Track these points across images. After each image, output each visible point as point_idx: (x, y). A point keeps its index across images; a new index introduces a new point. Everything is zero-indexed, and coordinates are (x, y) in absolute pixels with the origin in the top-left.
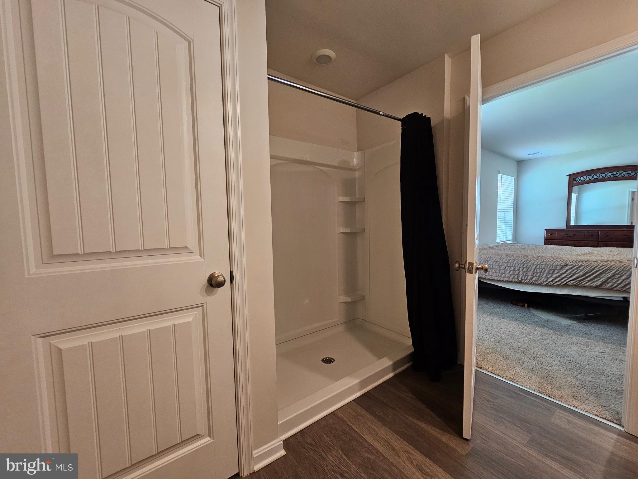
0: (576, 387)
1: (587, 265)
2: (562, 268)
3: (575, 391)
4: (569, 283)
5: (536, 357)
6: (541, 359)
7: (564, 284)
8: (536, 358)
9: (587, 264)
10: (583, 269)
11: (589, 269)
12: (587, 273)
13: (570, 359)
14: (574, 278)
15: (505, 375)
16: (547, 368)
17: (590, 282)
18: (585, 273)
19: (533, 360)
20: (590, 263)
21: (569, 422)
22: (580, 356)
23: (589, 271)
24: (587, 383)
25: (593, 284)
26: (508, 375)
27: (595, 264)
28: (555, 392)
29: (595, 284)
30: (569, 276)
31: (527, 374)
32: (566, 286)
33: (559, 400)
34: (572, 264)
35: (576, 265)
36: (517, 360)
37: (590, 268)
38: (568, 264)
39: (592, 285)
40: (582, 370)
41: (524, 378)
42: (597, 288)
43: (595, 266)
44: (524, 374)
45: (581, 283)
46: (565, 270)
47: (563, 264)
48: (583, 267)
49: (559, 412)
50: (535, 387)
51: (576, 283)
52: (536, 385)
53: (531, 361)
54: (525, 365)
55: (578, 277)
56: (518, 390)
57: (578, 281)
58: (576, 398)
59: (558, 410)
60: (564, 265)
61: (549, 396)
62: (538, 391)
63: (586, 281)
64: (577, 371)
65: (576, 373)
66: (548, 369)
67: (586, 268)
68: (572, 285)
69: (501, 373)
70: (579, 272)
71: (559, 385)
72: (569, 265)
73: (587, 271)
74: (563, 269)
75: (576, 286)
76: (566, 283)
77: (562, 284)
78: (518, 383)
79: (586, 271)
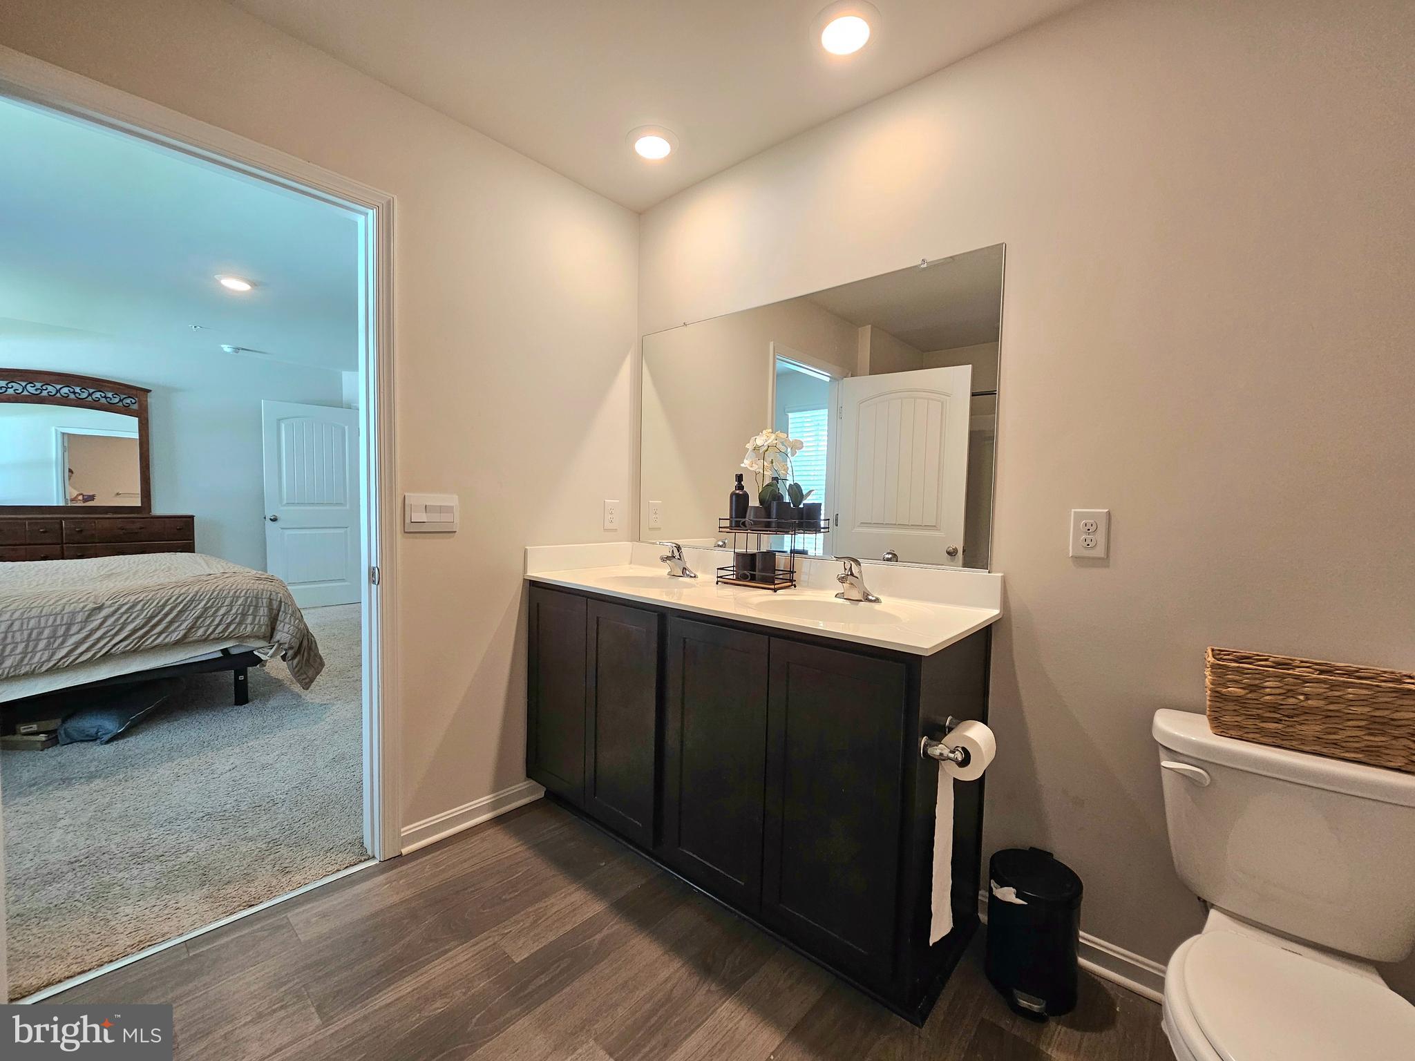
0: (267, 853)
1: (149, 600)
2: (89, 616)
3: (274, 862)
4: (114, 650)
5: (134, 855)
6: (151, 850)
7: (101, 656)
8: (139, 858)
9: (146, 596)
10: (142, 610)
11: (155, 606)
12: (152, 617)
13: (202, 814)
14: (126, 634)
15: (119, 948)
16: (184, 858)
17: (164, 635)
18: (149, 618)
19: (140, 866)
20: (153, 593)
21: (324, 915)
22: (209, 797)
23: (157, 611)
24: (275, 834)
25: (169, 637)
26: (124, 941)
27: (166, 594)
28: (250, 889)
29: (175, 637)
30: (113, 632)
31: (164, 903)
32: (107, 657)
33: (271, 896)
34: (113, 603)
35: (124, 604)
36: (103, 893)
37: (158, 603)
38: (103, 604)
39: (166, 641)
40: (242, 817)
41: (169, 916)
42: (179, 643)
43: (165, 599)
44: (156, 909)
45: (144, 642)
46: (99, 621)
47: (91, 606)
48: (142, 603)
49: (294, 916)
50: (210, 913)
51: (131, 646)
52: (205, 907)
53: (135, 872)
54: (135, 890)
55: (135, 631)
56: (185, 949)
57: (136, 638)
58: (287, 870)
59: (289, 915)
60: (95, 609)
61: (251, 906)
62: (225, 915)
63: (155, 634)
64: (238, 825)
65: (240, 831)
66: (188, 860)
67: (147, 605)
68: (123, 653)
69: (104, 953)
70: (135, 618)
71: (242, 873)
72: (105, 606)
73: (153, 612)
74: (92, 619)
75: (134, 651)
76: (107, 652)
77: (98, 656)
78: (166, 937)
79: (150, 613)
